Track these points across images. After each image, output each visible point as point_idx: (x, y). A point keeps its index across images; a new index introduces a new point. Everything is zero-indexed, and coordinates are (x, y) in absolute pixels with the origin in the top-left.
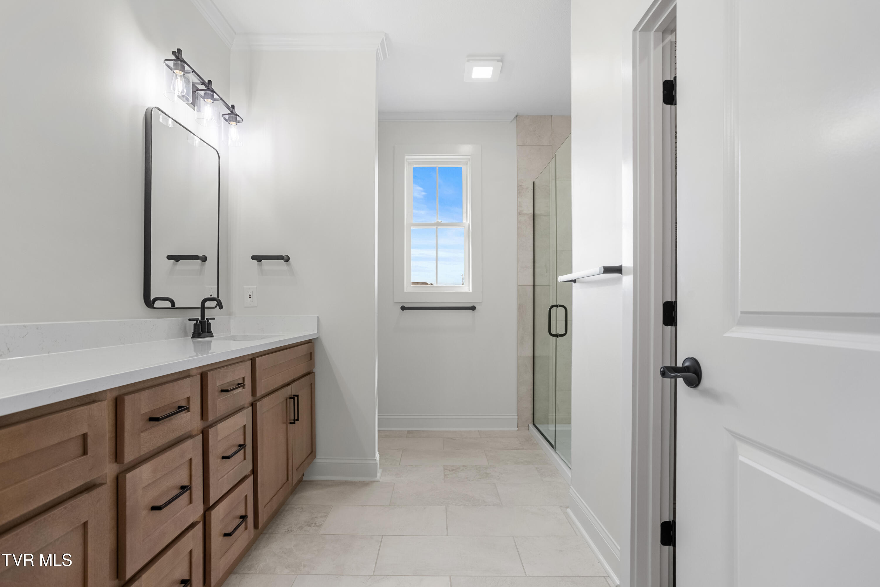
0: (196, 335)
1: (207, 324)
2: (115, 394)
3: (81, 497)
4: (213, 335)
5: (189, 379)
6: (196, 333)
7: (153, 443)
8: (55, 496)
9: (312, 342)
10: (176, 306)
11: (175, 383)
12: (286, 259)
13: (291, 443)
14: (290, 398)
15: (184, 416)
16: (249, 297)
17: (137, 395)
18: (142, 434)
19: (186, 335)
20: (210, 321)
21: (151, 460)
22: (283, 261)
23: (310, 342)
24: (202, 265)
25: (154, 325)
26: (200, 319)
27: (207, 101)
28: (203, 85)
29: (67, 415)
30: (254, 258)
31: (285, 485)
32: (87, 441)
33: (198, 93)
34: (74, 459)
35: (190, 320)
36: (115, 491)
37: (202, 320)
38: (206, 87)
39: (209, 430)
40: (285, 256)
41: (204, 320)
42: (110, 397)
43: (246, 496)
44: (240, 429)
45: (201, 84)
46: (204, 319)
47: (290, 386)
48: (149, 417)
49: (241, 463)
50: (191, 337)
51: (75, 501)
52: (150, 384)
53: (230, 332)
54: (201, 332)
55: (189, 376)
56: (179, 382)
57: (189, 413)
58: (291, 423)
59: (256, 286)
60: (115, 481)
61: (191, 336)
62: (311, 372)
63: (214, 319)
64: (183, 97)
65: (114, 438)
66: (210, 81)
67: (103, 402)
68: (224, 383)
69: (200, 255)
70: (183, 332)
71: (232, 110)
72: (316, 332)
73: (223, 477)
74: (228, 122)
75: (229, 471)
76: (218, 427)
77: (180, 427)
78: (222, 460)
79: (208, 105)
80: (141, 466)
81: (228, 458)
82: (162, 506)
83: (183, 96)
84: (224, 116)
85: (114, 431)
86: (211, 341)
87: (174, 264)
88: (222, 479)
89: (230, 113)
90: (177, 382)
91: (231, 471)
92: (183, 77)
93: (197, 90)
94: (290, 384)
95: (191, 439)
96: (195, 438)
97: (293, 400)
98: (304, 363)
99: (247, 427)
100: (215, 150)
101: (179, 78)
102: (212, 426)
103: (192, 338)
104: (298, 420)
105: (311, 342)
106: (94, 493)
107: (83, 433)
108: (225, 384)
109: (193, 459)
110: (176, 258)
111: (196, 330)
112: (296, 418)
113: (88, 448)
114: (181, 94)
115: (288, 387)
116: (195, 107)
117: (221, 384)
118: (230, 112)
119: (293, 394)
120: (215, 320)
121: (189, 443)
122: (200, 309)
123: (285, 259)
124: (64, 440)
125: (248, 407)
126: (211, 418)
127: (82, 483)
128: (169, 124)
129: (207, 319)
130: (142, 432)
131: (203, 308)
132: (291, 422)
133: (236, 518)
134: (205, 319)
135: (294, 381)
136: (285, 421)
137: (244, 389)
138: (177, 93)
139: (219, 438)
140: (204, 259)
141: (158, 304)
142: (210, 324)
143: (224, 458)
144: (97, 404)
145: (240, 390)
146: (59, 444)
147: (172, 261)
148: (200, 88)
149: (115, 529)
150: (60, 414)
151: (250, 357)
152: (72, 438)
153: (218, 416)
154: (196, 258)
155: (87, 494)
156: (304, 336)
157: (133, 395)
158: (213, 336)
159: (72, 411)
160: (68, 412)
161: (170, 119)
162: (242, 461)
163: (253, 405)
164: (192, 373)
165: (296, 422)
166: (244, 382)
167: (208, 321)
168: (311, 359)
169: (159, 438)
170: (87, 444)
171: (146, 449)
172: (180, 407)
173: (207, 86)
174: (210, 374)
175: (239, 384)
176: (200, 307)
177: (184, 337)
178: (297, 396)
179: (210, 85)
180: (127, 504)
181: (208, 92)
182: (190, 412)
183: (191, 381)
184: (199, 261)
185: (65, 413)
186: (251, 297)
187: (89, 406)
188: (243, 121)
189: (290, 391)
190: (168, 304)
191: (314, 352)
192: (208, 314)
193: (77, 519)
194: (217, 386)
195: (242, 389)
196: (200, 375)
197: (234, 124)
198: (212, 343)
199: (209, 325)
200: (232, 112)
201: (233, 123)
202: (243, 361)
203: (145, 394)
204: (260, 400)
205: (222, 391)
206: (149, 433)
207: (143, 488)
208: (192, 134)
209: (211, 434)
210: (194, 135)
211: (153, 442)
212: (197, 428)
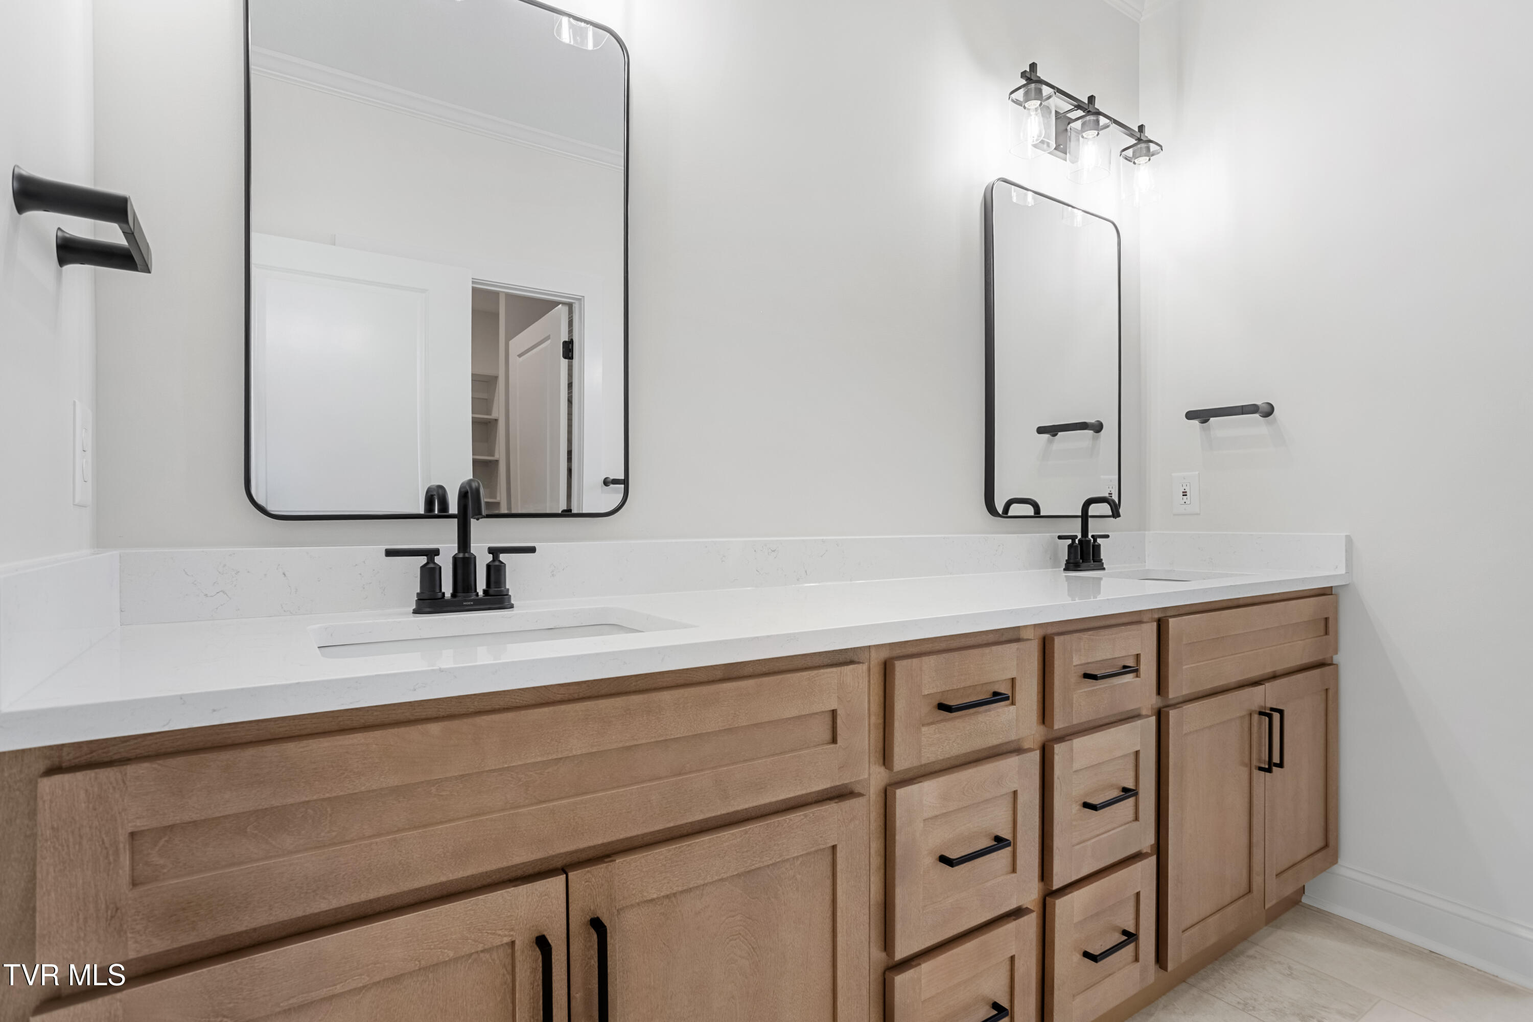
0: (1072, 565)
1: (1093, 546)
2: (884, 655)
3: (827, 807)
4: (1105, 566)
5: (1014, 646)
6: (1072, 561)
7: (943, 749)
8: (792, 795)
9: (1332, 594)
10: (1042, 514)
11: (987, 650)
12: (1268, 411)
13: (1262, 813)
14: (1261, 713)
15: (1002, 714)
16: (1183, 495)
17: (915, 661)
18: (924, 729)
19: (1055, 565)
20: (1099, 541)
21: (940, 776)
22: (1257, 416)
23: (1324, 592)
24: (1095, 439)
25: (999, 546)
26: (1079, 536)
27: (1087, 136)
28: (1079, 110)
29: (808, 676)
30: (1190, 415)
31: (1242, 901)
32: (836, 723)
33: (1070, 129)
34: (818, 745)
35: (1060, 537)
36: (882, 811)
37: (1084, 539)
38: (1084, 112)
39: (1055, 746)
40: (1264, 405)
41: (1087, 539)
42: (876, 659)
43: (1138, 895)
44: (1125, 756)
45: (1076, 109)
46: (1088, 537)
47: (1261, 688)
48: (937, 702)
49: (1127, 826)
50: (1062, 569)
51: (819, 810)
52: (943, 645)
53: (1145, 562)
54: (1081, 561)
55: (1018, 640)
56: (994, 648)
57: (1012, 708)
58: (1261, 769)
59: (1197, 473)
60: (883, 795)
61: (1064, 567)
62: (1329, 662)
63: (1107, 536)
64: (1041, 144)
65: (881, 727)
66: (1091, 99)
67: (860, 666)
68: (1089, 661)
69: (1091, 420)
70: (1050, 559)
71: (1139, 137)
72: (1342, 571)
73: (1084, 841)
74: (1131, 162)
75: (1098, 833)
76: (1074, 745)
77: (995, 730)
78: (1082, 808)
79: (1090, 143)
80: (921, 782)
81: (1093, 807)
82: (954, 862)
83: (1042, 142)
84: (1124, 153)
85: (882, 714)
86: (1101, 579)
87: (1049, 439)
88: (1082, 845)
89: (1136, 142)
90: (990, 648)
91: (1105, 835)
92: (1039, 111)
93: (1069, 124)
94: (1262, 683)
95: (1017, 755)
96: (1024, 755)
97: (1267, 719)
98: (1304, 640)
99: (1142, 756)
100: (1110, 223)
101: (1033, 113)
102: (1062, 738)
103: (1065, 570)
104: (1281, 765)
105: (1329, 595)
106: (847, 804)
107: (832, 709)
108: (1093, 663)
109: (1019, 792)
110: (1052, 431)
111: (1072, 556)
112: (1276, 759)
113: (838, 733)
114: (1037, 140)
115: (1256, 688)
116: (1066, 154)
117: (1083, 662)
118: (1136, 140)
119: (1269, 705)
120: (1109, 539)
121: (1013, 761)
122: (1080, 519)
123: (1260, 410)
124: (803, 713)
125: (1147, 716)
126: (1059, 723)
127: (828, 786)
128: (1029, 203)
129: (1093, 536)
130: (923, 725)
131: (1085, 517)
132: (1263, 766)
133: (1115, 928)
134: (1090, 537)
135: (1274, 677)
136: (1247, 760)
137: (1138, 679)
138: (1030, 142)
139: (1076, 766)
140: (1098, 428)
141: (1015, 510)
142: (1099, 545)
143: (1086, 805)
144: (851, 667)
145: (1129, 678)
146: (799, 717)
147: (1046, 436)
148: (1074, 118)
149: (883, 871)
150: (799, 674)
151: (1156, 616)
152: (817, 713)
153: (1075, 722)
154: (1083, 426)
155: (836, 804)
156: (1304, 580)
157: (910, 660)
158: (1104, 569)
159: (815, 672)
160: (810, 672)
161: (1030, 193)
162: (1131, 822)
163: (1161, 716)
164: (1024, 634)
165: (1274, 768)
166: (1137, 664)
167: (1095, 540)
168: (1326, 633)
169: (954, 741)
170: (836, 727)
171: (931, 754)
172: (995, 694)
173: (1087, 108)
174: (1058, 641)
175: (1125, 667)
176: (1080, 514)
177: (1052, 568)
178: (1281, 712)
179: (1092, 104)
180: (897, 838)
181: (1088, 118)
182: (1015, 706)
183: (1018, 649)
184: (1090, 433)
185: (805, 674)
186: (1186, 495)
187: (839, 669)
188: (1162, 150)
189: (1261, 697)
190: (1029, 510)
191: (1336, 619)
192: (1094, 528)
193: (821, 837)
194: (1075, 666)
195: (1133, 678)
196: (1037, 640)
197: (1144, 162)
198: (1102, 582)
199: (1097, 548)
200: (1139, 140)
201: (1143, 160)
202: (1140, 622)
203: (929, 662)
204: (1178, 706)
205: (1087, 676)
206: (937, 730)
207: (924, 820)
208: (1070, 208)
209: (1057, 754)
210: (1073, 209)
211: (943, 746)
212: (1033, 736)
